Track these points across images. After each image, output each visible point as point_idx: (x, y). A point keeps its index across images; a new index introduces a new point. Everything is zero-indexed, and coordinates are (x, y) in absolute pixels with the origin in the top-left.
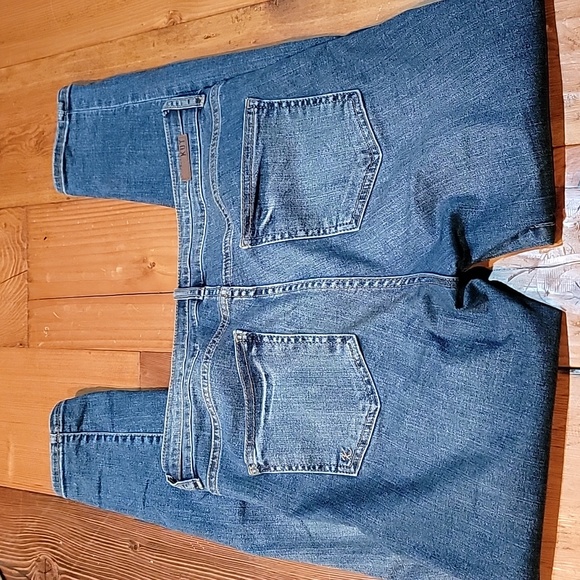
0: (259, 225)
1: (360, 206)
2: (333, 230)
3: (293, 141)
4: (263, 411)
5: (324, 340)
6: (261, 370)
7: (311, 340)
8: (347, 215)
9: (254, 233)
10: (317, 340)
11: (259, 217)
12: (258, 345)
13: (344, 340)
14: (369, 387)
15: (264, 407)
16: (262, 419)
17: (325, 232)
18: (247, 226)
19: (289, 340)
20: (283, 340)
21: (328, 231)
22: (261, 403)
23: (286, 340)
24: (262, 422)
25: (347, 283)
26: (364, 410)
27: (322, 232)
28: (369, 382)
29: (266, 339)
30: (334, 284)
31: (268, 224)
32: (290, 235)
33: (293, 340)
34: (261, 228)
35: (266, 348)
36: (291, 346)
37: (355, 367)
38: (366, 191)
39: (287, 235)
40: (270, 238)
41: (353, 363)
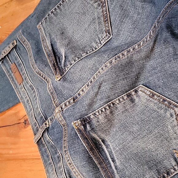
0: (61, 64)
1: (107, 25)
2: (99, 45)
3: (61, 24)
4: (112, 162)
5: (125, 98)
6: (98, 138)
7: (118, 102)
8: (103, 33)
9: (60, 70)
10: (121, 100)
11: (59, 61)
12: (89, 123)
13: (136, 91)
14: (166, 103)
15: (110, 160)
16: (114, 168)
17: (96, 49)
18: (56, 69)
19: (105, 109)
20: (102, 111)
21: (97, 47)
22: (108, 159)
23: (104, 110)
24: (115, 170)
25: (121, 56)
26: (172, 116)
27: (94, 49)
28: (164, 100)
29: (92, 117)
30: (114, 61)
31: (65, 61)
32: (78, 58)
33: (107, 108)
34: (62, 65)
35: (94, 122)
36: (108, 112)
37: (151, 99)
38: (107, 16)
39: (77, 59)
40: (69, 65)
41: (148, 98)
